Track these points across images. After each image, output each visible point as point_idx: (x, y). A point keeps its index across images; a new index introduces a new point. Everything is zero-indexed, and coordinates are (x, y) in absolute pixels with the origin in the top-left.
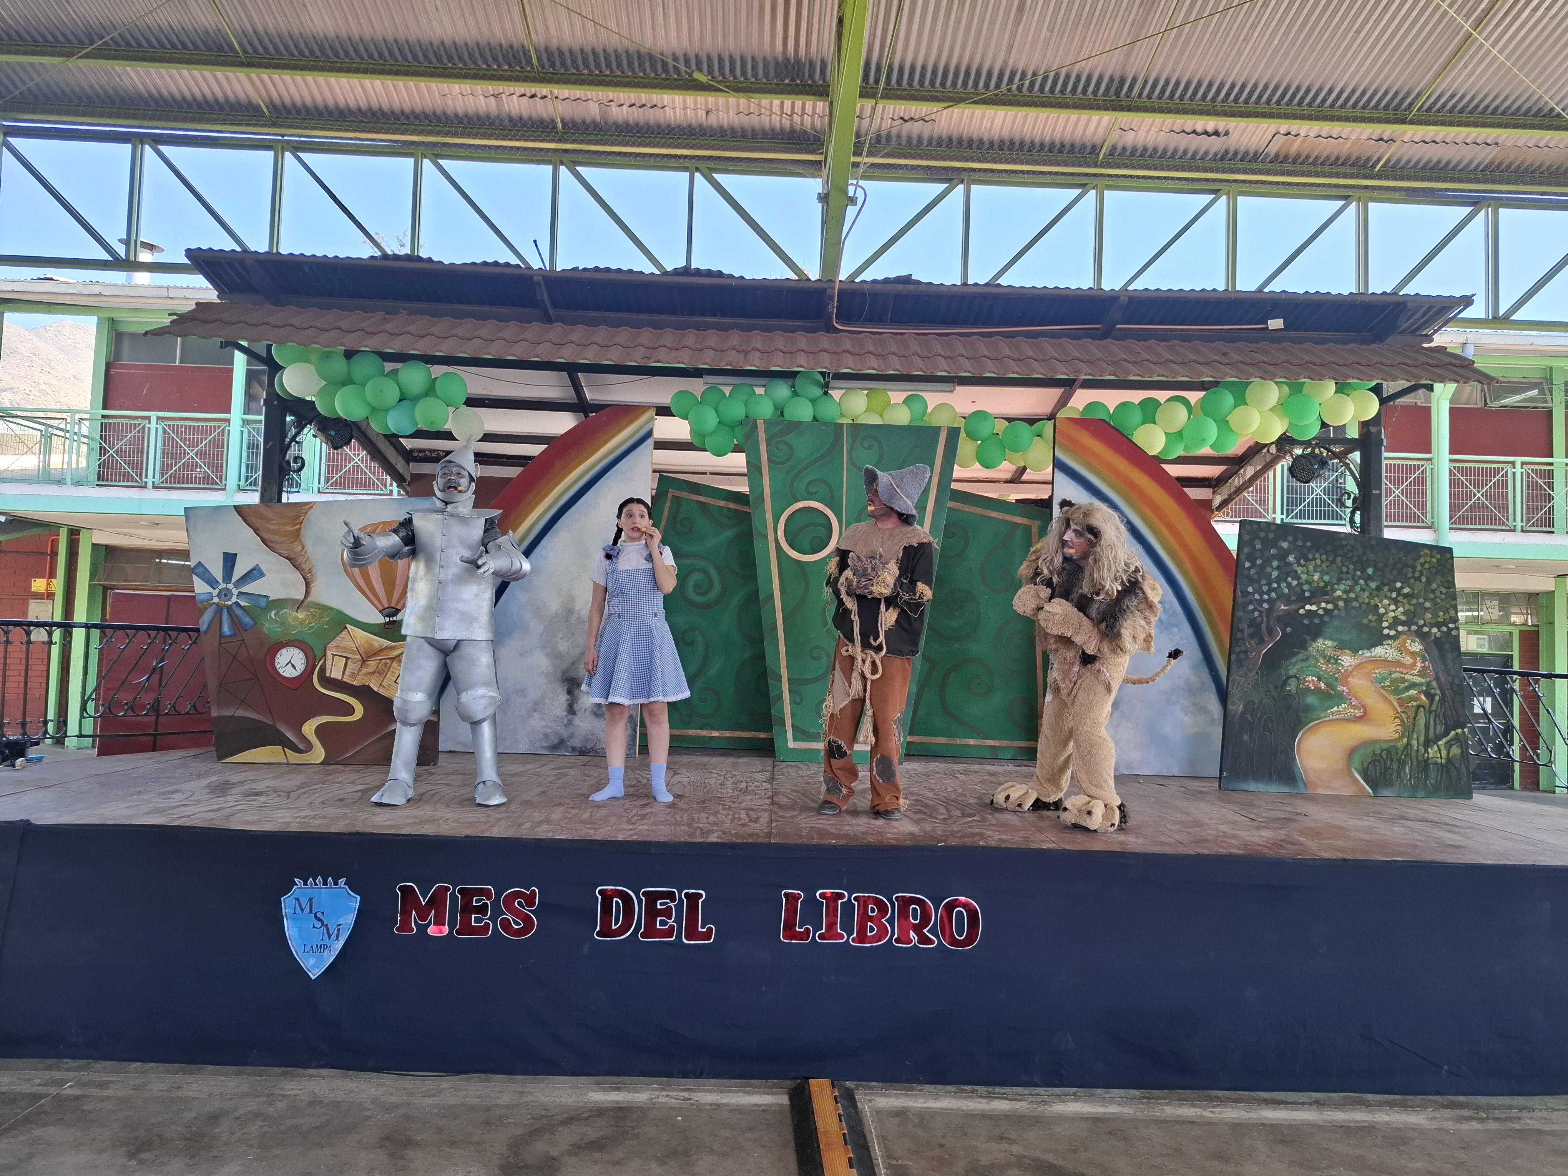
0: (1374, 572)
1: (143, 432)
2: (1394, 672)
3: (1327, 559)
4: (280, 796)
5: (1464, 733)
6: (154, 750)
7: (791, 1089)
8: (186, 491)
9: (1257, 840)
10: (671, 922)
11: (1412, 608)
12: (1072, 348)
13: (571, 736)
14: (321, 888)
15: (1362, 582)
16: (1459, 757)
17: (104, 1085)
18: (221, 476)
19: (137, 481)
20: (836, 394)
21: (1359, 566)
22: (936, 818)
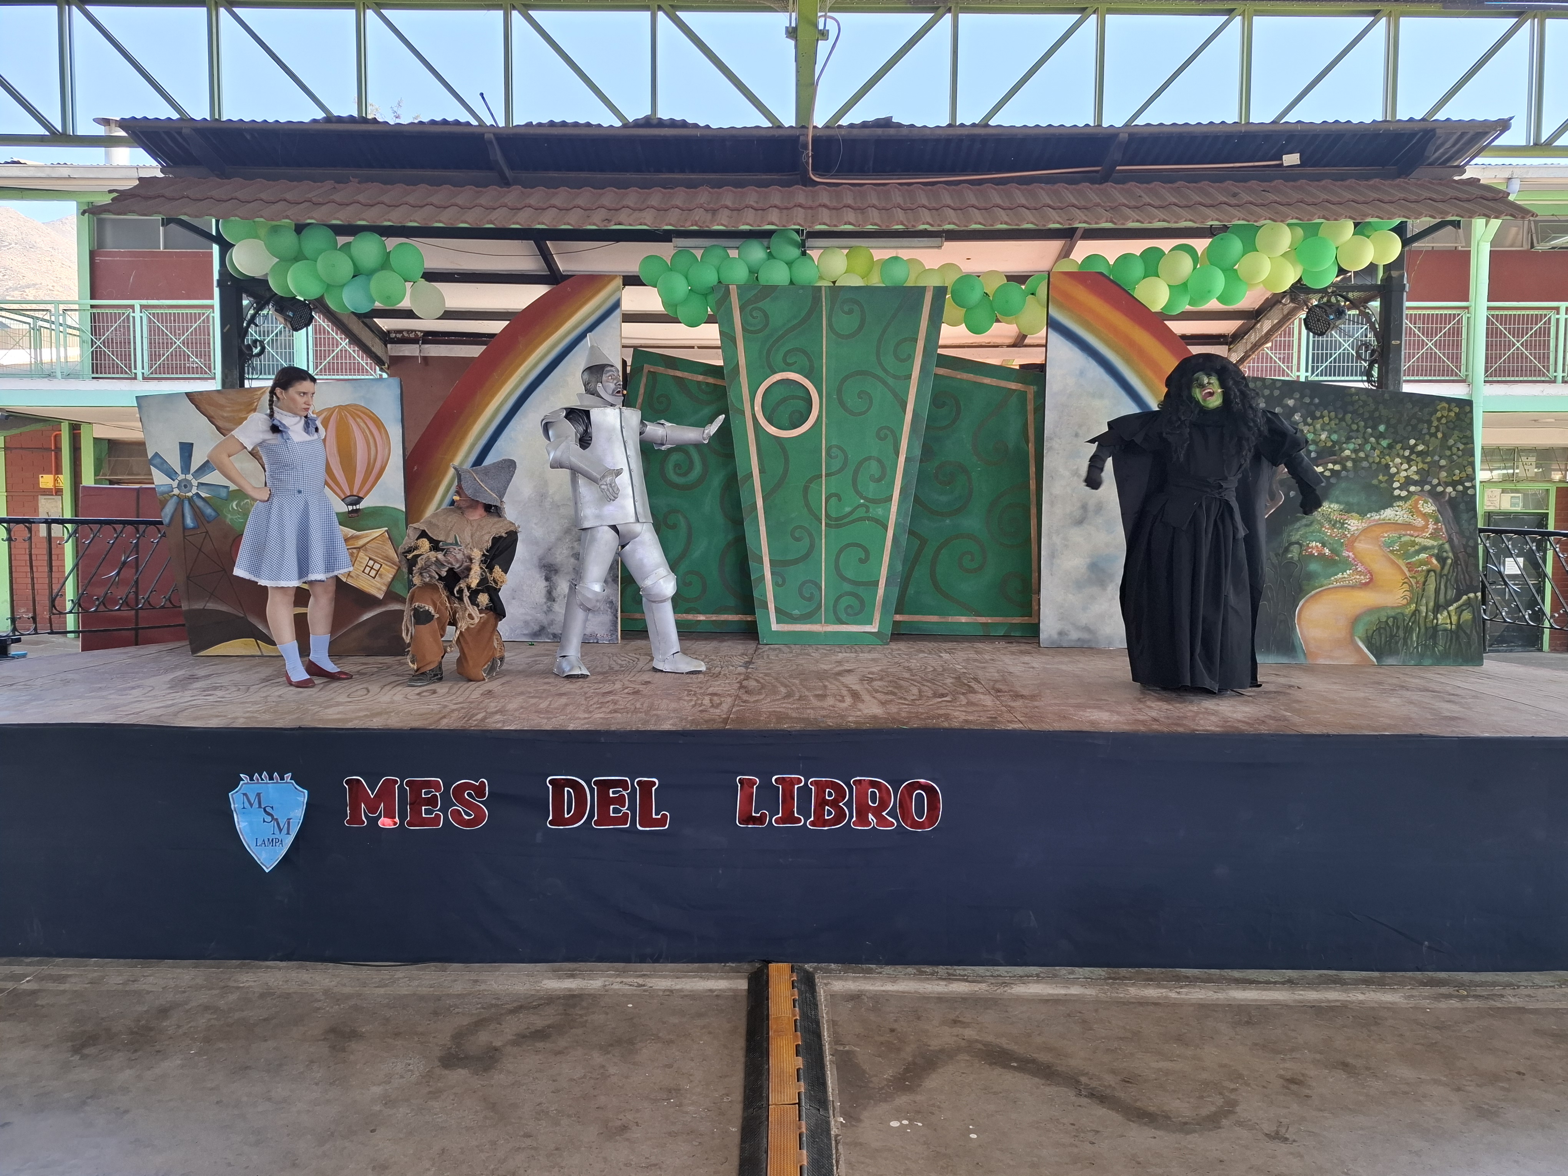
0: (1386, 429)
1: (128, 322)
2: (1404, 535)
3: (1336, 417)
4: (239, 690)
5: (1477, 597)
6: (137, 645)
7: (751, 974)
8: (176, 382)
9: (1239, 716)
10: (624, 810)
11: (1426, 467)
12: (1068, 194)
13: (551, 623)
14: (267, 783)
15: (1373, 440)
16: (1470, 622)
17: (62, 979)
18: (210, 364)
19: (126, 373)
20: (814, 254)
21: (1370, 423)
22: (905, 699)
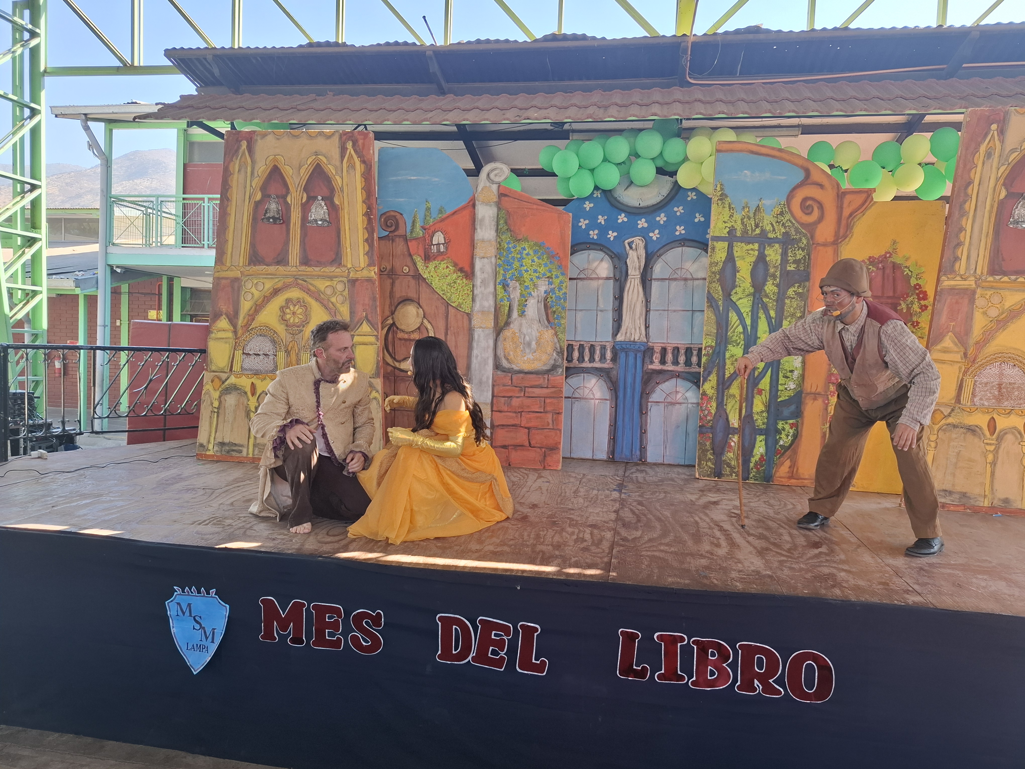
1: (200, 210)
14: (196, 596)
19: (198, 243)
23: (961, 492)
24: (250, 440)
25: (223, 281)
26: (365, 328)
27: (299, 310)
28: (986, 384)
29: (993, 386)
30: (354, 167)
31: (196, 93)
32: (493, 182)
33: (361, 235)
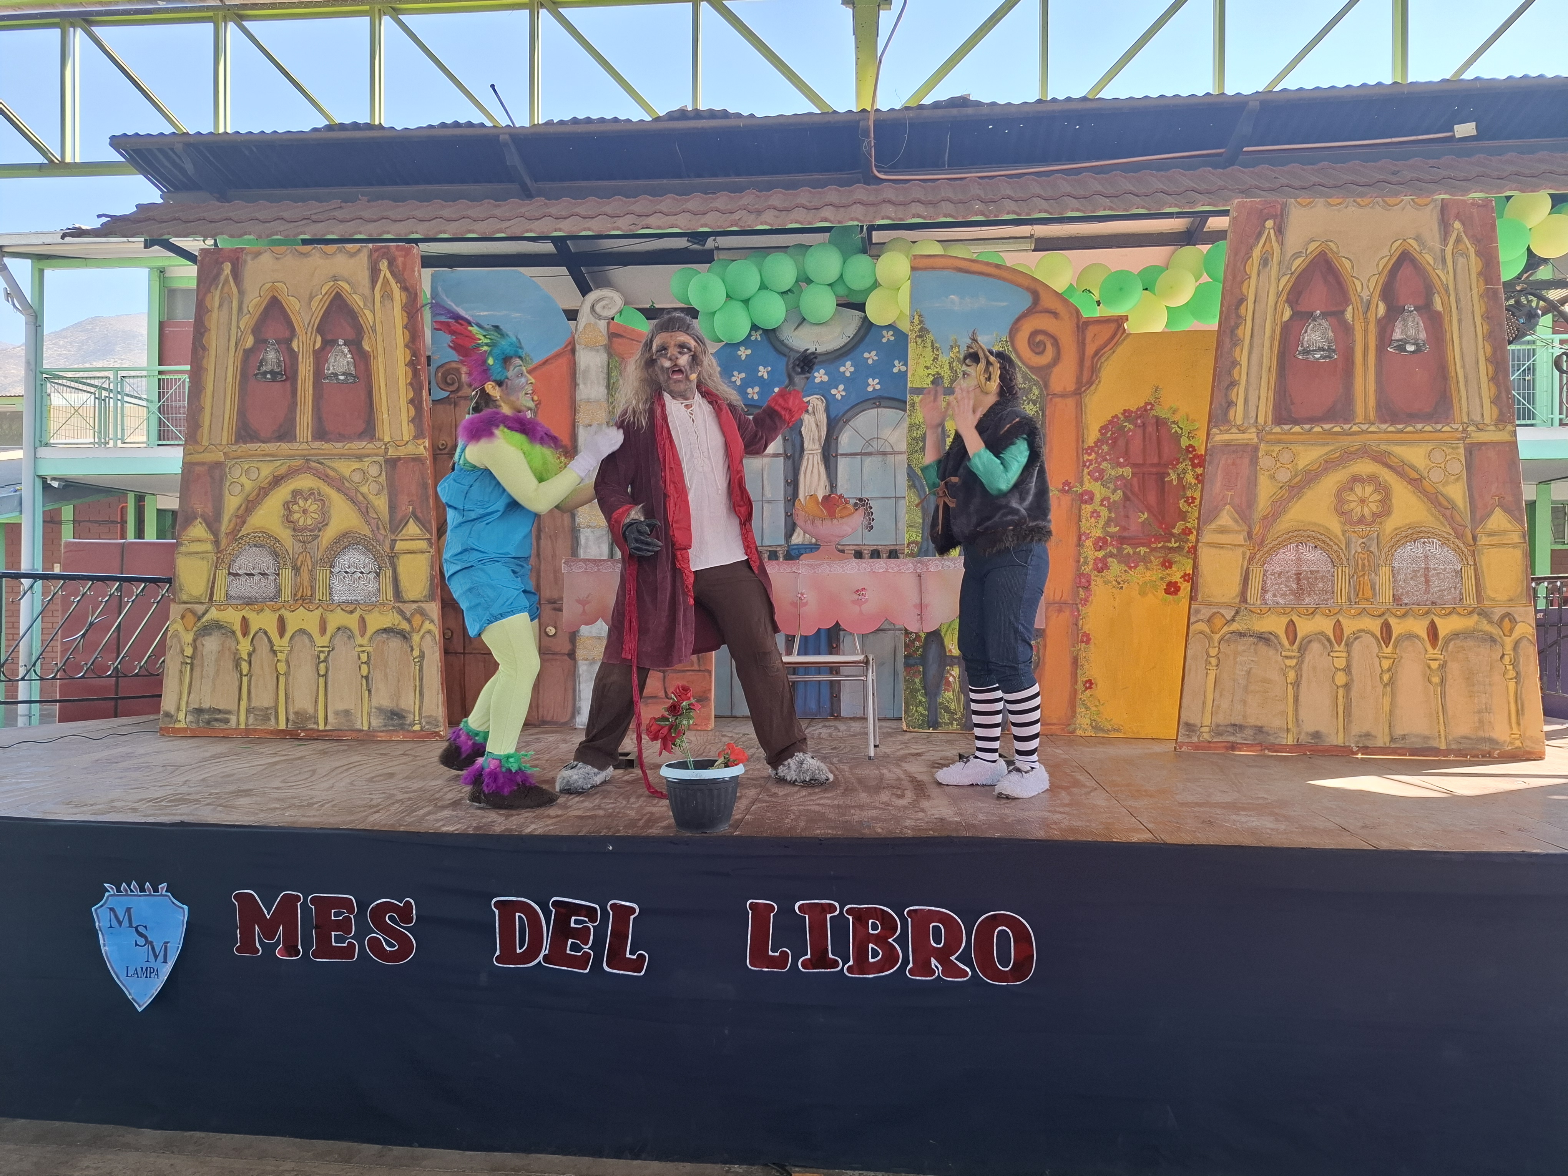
6: (116, 717)
10: (588, 946)
12: (1186, 179)
14: (138, 895)
23: (1255, 726)
24: (241, 702)
25: (198, 469)
26: (412, 528)
27: (312, 506)
28: (1280, 574)
29: (1288, 578)
30: (391, 298)
31: (162, 201)
32: (600, 317)
33: (404, 394)
